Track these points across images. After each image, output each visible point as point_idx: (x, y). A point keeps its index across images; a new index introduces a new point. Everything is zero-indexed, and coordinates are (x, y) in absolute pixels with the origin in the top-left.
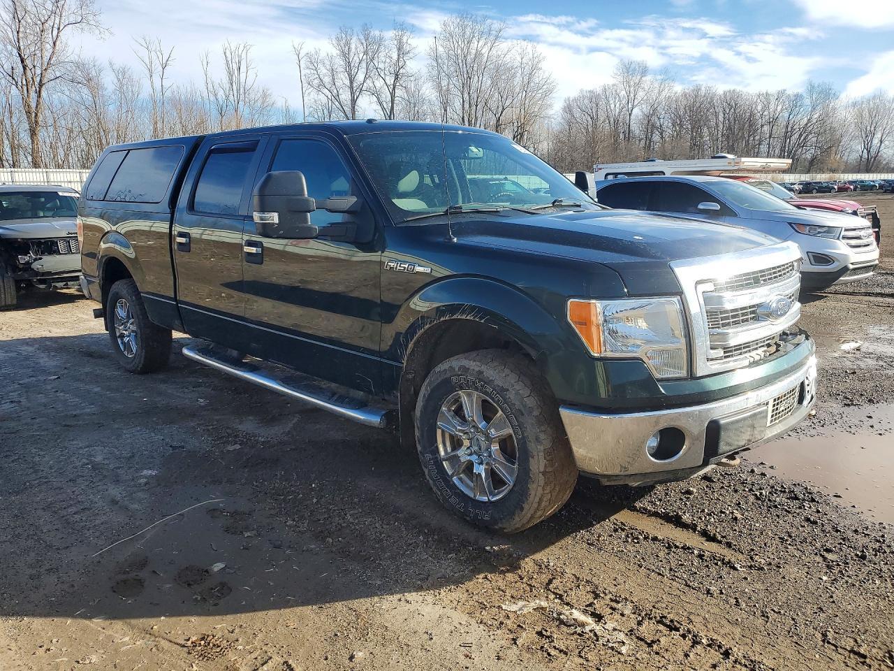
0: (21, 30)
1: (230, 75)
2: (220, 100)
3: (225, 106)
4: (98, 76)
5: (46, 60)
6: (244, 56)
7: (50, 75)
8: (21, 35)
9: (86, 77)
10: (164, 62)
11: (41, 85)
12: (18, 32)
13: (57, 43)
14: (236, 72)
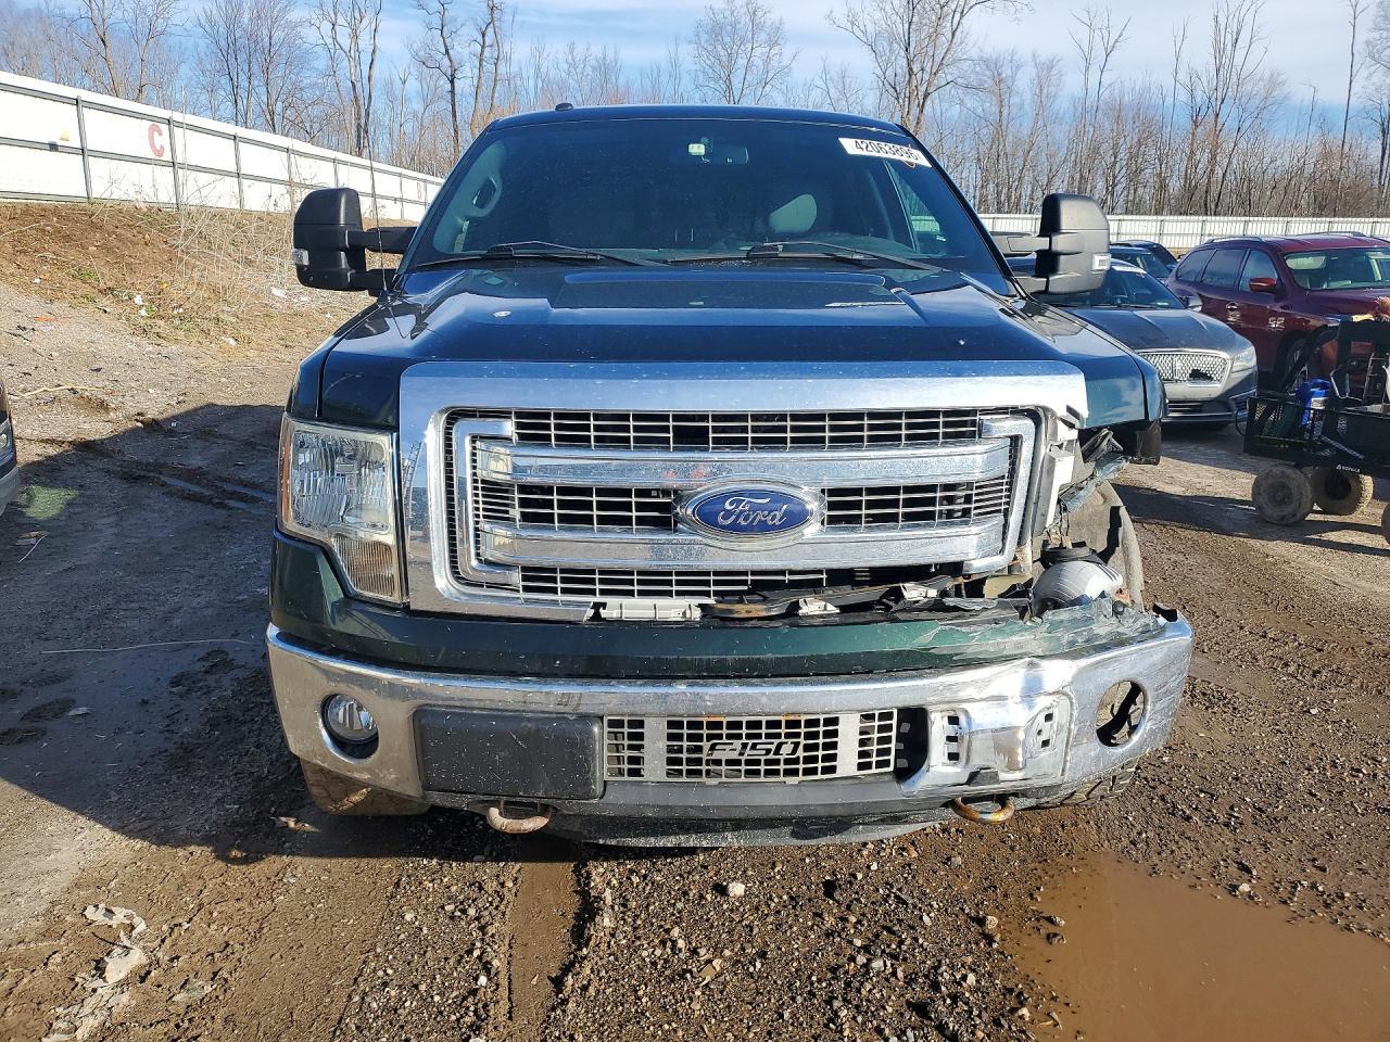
0: (914, 20)
1: (1219, 52)
2: (1199, 99)
3: (1204, 108)
4: (1013, 78)
5: (938, 60)
6: (1249, 18)
7: (941, 79)
8: (913, 26)
9: (996, 79)
10: (1111, 44)
11: (926, 95)
12: (910, 24)
13: (957, 33)
14: (1229, 47)
